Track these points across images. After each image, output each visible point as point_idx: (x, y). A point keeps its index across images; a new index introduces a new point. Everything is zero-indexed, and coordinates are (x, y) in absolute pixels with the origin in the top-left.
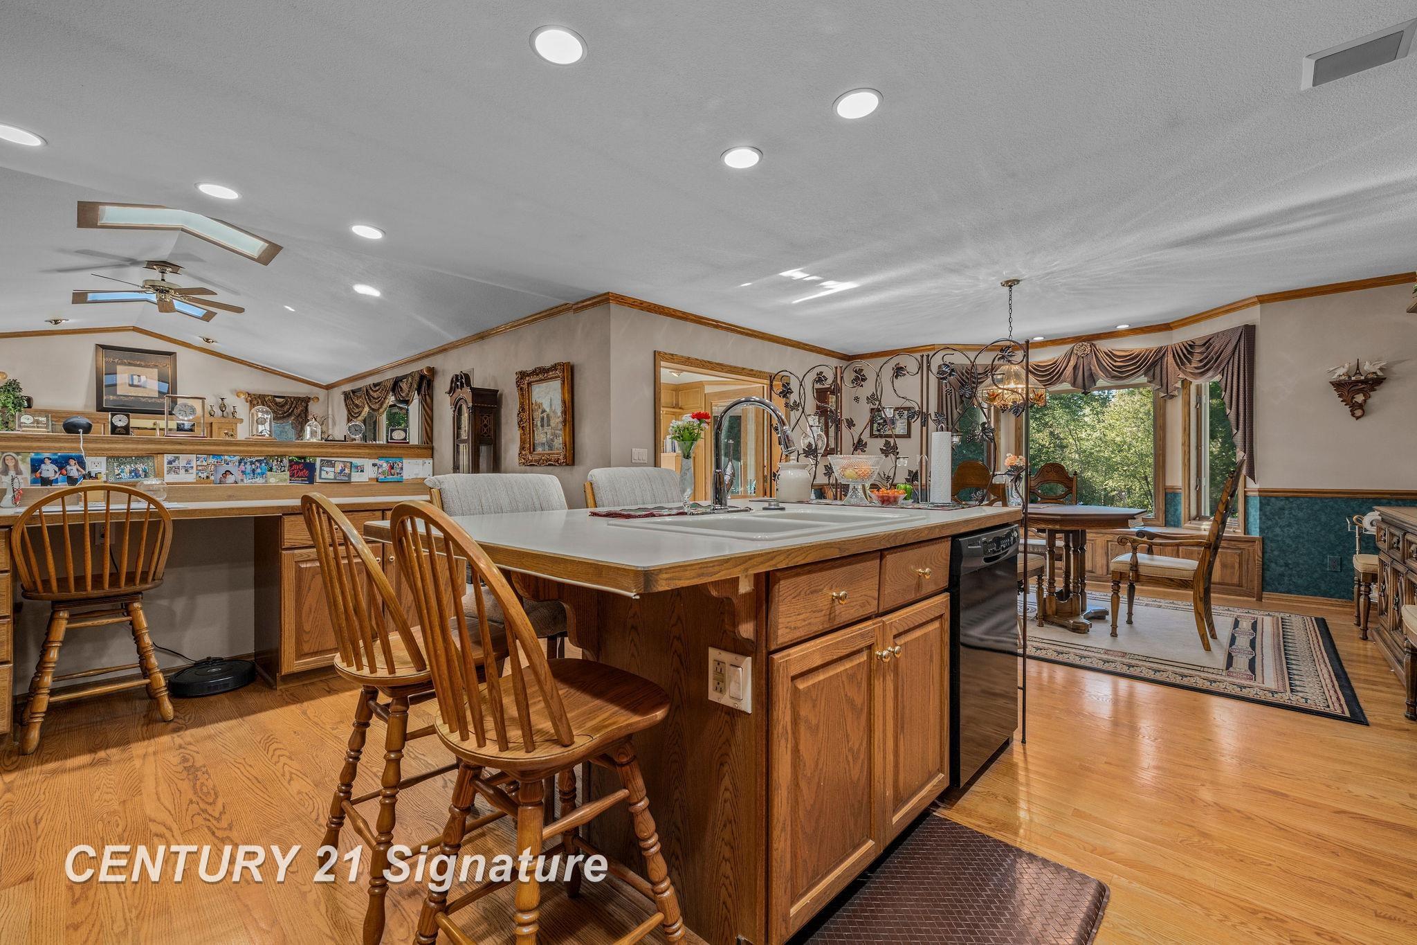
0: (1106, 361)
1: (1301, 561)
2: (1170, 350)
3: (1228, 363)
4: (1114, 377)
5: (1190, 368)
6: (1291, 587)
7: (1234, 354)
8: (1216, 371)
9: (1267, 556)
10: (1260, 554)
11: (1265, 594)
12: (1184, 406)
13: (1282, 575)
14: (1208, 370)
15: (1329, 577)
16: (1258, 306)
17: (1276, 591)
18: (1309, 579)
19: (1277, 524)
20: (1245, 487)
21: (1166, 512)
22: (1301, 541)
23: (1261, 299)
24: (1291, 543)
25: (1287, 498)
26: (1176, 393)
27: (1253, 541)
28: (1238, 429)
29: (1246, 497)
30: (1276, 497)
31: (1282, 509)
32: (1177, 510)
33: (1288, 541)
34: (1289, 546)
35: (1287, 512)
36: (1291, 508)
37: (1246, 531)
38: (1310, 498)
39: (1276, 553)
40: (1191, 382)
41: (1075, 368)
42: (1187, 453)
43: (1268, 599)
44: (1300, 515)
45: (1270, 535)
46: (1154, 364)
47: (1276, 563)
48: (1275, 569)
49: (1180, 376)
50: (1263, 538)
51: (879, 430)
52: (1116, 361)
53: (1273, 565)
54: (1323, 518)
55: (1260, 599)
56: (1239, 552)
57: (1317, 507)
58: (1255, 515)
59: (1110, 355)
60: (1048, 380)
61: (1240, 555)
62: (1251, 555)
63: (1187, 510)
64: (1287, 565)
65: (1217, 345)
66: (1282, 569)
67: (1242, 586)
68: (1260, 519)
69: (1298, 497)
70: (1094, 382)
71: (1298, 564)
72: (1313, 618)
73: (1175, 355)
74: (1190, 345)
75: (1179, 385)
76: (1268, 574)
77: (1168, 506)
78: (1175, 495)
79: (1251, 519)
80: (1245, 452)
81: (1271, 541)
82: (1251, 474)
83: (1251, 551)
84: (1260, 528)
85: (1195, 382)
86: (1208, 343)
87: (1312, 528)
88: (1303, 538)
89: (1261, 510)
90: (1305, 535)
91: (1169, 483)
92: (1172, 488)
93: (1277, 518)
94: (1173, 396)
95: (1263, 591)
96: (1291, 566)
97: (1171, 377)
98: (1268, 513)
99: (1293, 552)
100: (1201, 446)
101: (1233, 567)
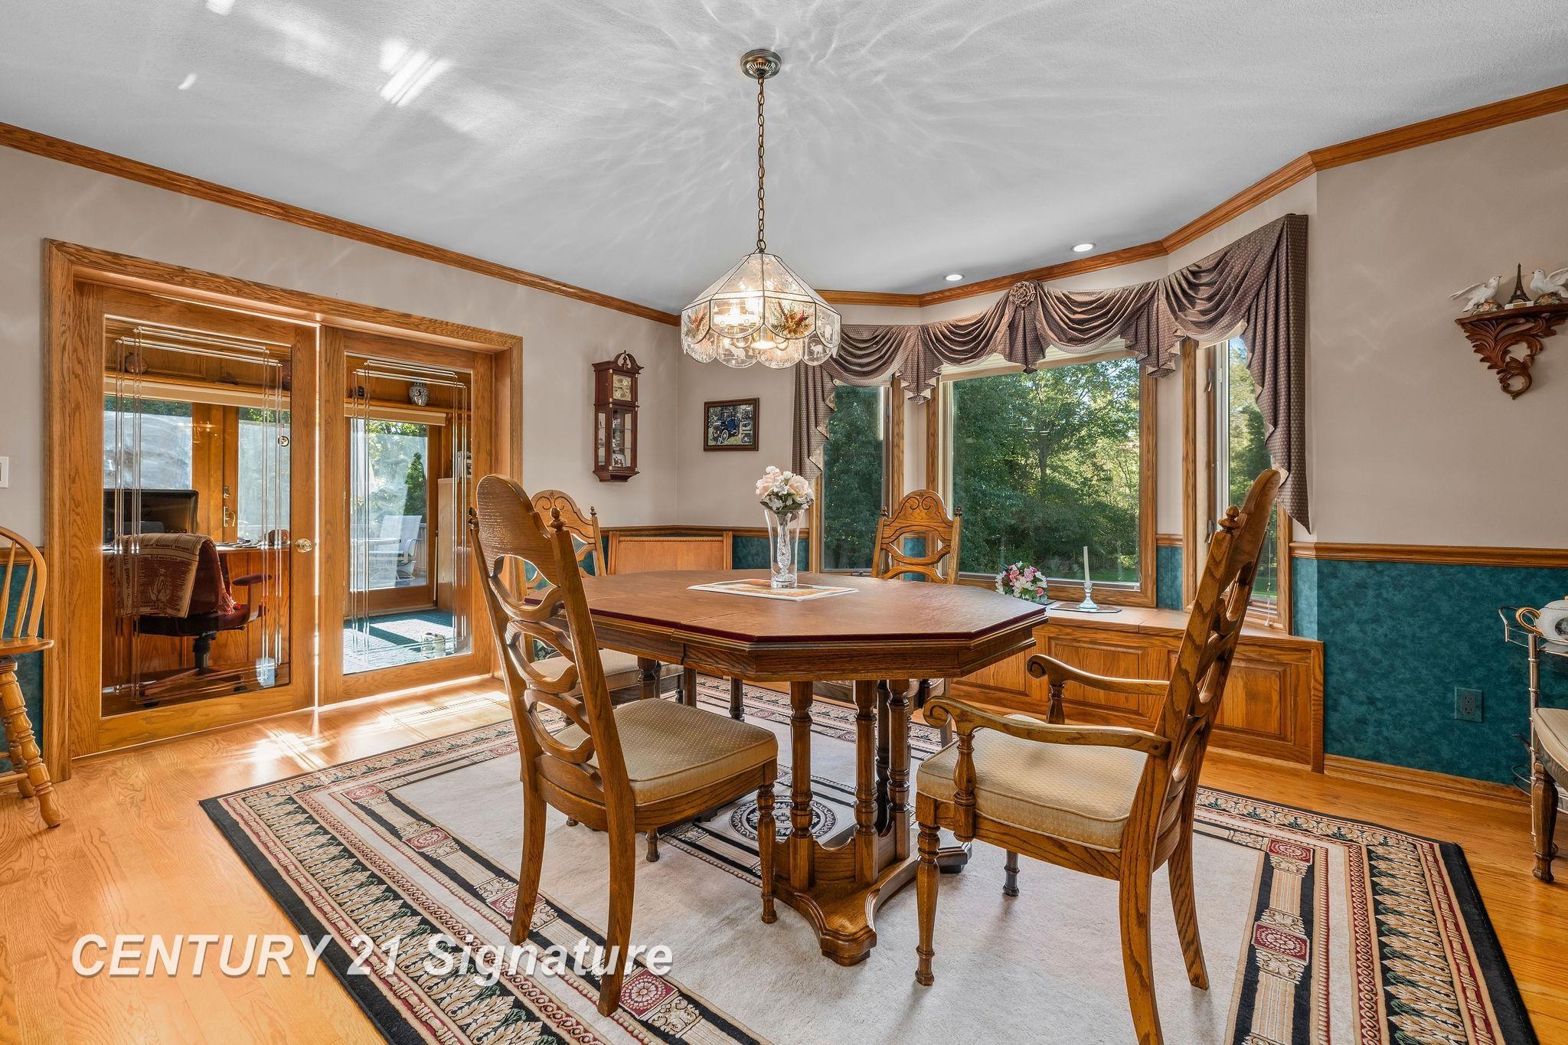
0: (1058, 312)
1: (1400, 695)
2: (1161, 287)
3: (1258, 295)
4: (1072, 341)
5: (1193, 315)
6: (1381, 748)
7: (1267, 275)
8: (1236, 312)
9: (1333, 680)
10: (1320, 678)
11: (1331, 760)
12: (1187, 389)
13: (1362, 721)
14: (1222, 314)
15: (1457, 732)
16: (1313, 178)
17: (1350, 753)
18: (1417, 734)
19: (1352, 616)
20: (1291, 540)
21: (1158, 581)
22: (1400, 652)
23: (1318, 159)
24: (1379, 657)
25: (1371, 564)
26: (1172, 365)
27: (1304, 648)
28: (1275, 425)
29: (1292, 559)
30: (1350, 562)
31: (1362, 586)
32: (1176, 577)
33: (1375, 653)
34: (1375, 662)
35: (1371, 593)
36: (1380, 585)
37: (1293, 627)
38: (1416, 564)
39: (1350, 675)
40: (1197, 343)
41: (1012, 326)
42: (1191, 475)
43: (1336, 769)
44: (1398, 598)
45: (1338, 638)
46: (1137, 314)
47: (1350, 697)
48: (1350, 709)
49: (1178, 333)
50: (1325, 645)
51: (715, 439)
52: (1075, 313)
53: (1344, 700)
54: (1446, 608)
55: (1319, 768)
56: (1280, 669)
57: (1431, 584)
58: (1309, 595)
59: (1067, 302)
60: (971, 350)
61: (1282, 677)
62: (1303, 677)
63: (1191, 579)
64: (1371, 701)
65: (1237, 266)
66: (1363, 709)
67: (1284, 739)
68: (1320, 605)
69: (1393, 563)
70: (1042, 351)
71: (1394, 702)
72: (1436, 846)
73: (1172, 296)
74: (1193, 273)
75: (1176, 349)
76: (1335, 718)
77: (1162, 570)
78: (1174, 550)
79: (1302, 604)
80: (1289, 470)
81: (1342, 651)
82: (1301, 512)
83: (1302, 670)
84: (1319, 623)
85: (1205, 340)
86: (1222, 262)
87: (1421, 628)
88: (1404, 647)
89: (1320, 587)
90: (1408, 643)
91: (1163, 529)
92: (1170, 538)
93: (1351, 603)
94: (1169, 371)
95: (1325, 751)
96: (1380, 705)
97: (1165, 337)
98: (1333, 594)
99: (1383, 676)
100: (1215, 462)
101: (1269, 700)
